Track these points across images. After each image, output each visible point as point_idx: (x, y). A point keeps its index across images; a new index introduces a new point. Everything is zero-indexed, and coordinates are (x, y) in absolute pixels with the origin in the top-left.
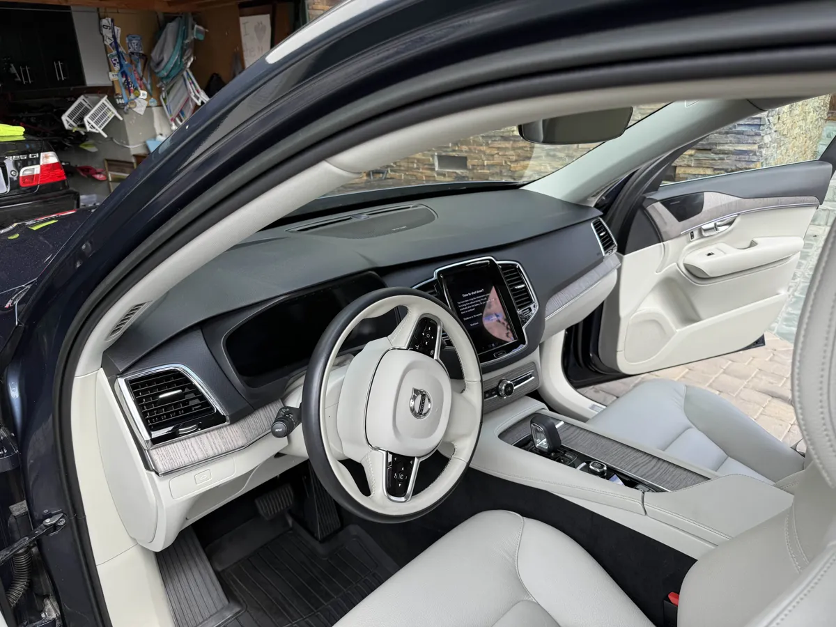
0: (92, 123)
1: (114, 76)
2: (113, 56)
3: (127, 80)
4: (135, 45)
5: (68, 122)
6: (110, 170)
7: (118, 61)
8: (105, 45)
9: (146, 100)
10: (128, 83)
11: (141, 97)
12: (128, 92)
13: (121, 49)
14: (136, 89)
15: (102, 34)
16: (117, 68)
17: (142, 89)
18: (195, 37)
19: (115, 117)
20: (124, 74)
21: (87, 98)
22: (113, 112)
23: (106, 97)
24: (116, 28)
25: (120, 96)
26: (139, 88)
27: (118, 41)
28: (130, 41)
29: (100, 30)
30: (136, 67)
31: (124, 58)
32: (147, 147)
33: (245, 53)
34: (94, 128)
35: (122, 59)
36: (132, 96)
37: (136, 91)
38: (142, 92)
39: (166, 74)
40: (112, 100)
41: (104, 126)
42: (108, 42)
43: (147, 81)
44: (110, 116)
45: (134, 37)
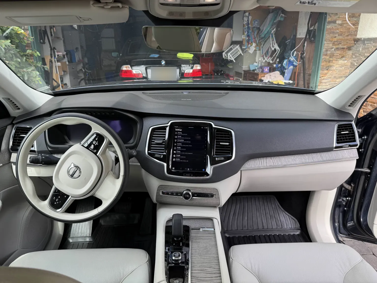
0: (231, 56)
1: (244, 37)
2: (246, 28)
3: (249, 38)
4: (256, 24)
5: (224, 55)
6: (236, 76)
7: (247, 30)
8: (244, 24)
9: (255, 47)
10: (249, 40)
11: (253, 46)
12: (248, 44)
13: (250, 26)
14: (252, 42)
15: (243, 19)
16: (246, 33)
17: (254, 43)
18: (279, 19)
19: (241, 54)
20: (248, 36)
21: (234, 46)
22: (241, 52)
23: (239, 46)
24: (250, 17)
25: (244, 45)
26: (253, 42)
27: (249, 22)
28: (254, 22)
29: (243, 18)
30: (254, 33)
31: (250, 29)
32: (249, 67)
33: (298, 26)
34: (231, 58)
35: (249, 29)
36: (249, 45)
37: (252, 43)
38: (254, 44)
39: (263, 36)
40: (241, 47)
41: (235, 57)
42: (245, 23)
43: (257, 39)
44: (239, 53)
45: (256, 21)
